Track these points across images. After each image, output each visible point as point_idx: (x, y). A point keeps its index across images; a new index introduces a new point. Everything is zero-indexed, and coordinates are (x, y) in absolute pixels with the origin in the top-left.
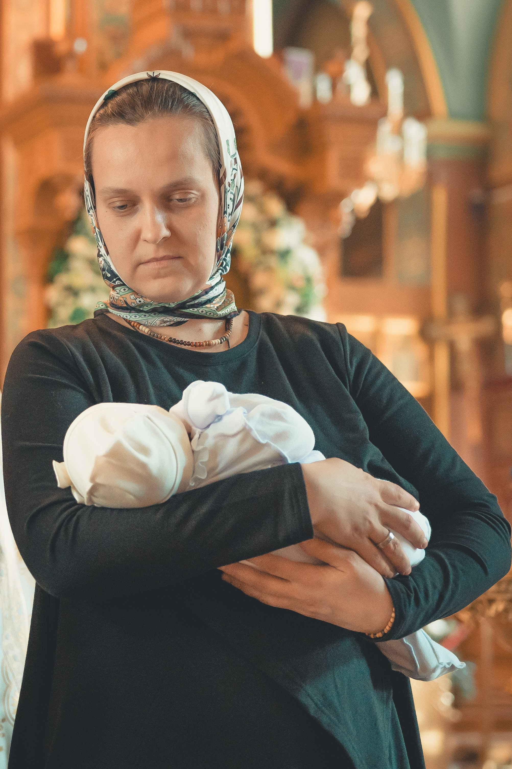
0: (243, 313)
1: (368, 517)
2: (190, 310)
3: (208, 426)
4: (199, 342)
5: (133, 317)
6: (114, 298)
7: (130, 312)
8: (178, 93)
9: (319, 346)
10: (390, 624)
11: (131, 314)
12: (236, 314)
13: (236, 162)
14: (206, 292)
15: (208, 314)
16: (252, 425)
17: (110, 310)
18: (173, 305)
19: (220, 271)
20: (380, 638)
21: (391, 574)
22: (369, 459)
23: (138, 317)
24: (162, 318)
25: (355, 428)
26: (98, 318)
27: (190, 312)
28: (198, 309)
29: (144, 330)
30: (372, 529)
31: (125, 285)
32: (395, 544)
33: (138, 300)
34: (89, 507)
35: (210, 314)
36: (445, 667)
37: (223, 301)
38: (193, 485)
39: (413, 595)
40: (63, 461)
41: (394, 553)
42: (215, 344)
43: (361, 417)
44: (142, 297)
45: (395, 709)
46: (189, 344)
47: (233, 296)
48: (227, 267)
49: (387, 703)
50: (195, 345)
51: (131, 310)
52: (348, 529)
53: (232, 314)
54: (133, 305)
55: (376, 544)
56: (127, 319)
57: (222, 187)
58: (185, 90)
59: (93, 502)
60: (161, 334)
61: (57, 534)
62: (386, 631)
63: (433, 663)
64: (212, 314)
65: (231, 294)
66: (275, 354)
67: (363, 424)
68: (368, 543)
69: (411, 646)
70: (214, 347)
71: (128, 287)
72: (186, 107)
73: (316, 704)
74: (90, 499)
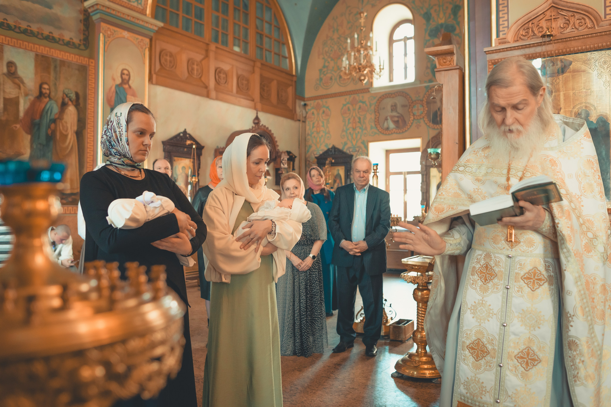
3: (149, 204)
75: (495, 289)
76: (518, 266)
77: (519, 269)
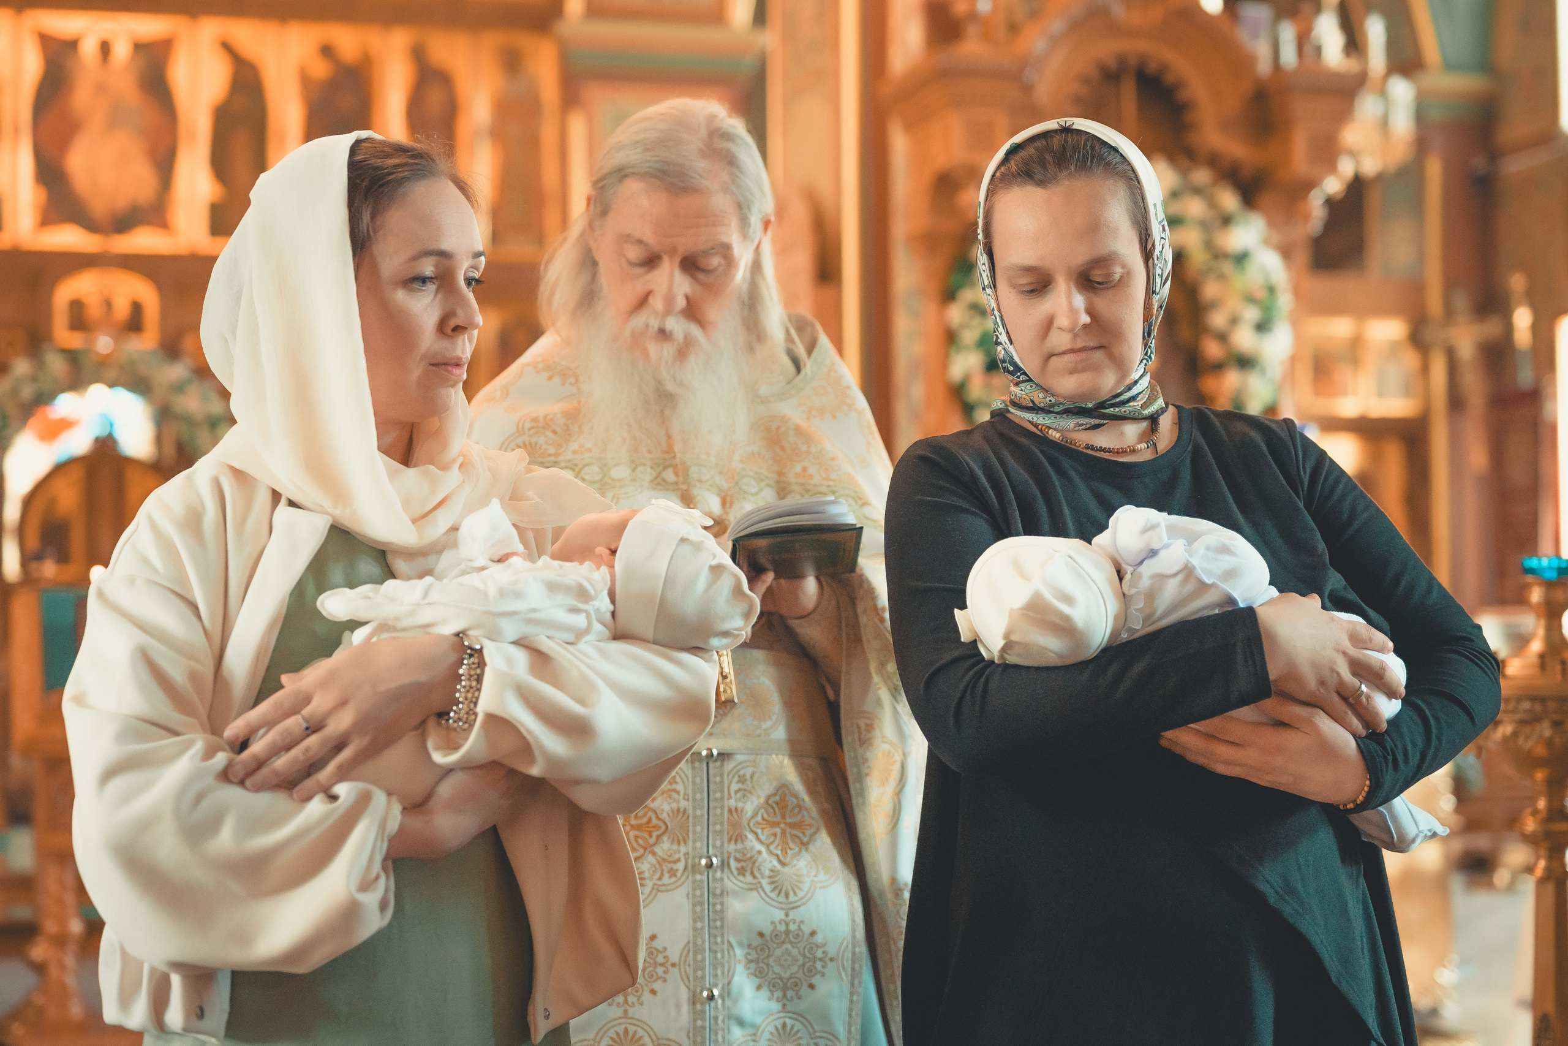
0: (1171, 407)
1: (1335, 667)
2: (1111, 410)
3: (1141, 562)
4: (1121, 448)
5: (1041, 419)
6: (1016, 395)
7: (1037, 413)
8: (1097, 147)
9: (1265, 448)
10: (1364, 794)
11: (1038, 416)
12: (1163, 411)
13: (1164, 230)
14: (1129, 388)
15: (1132, 414)
16: (1195, 562)
17: (1011, 410)
18: (1090, 405)
19: (1145, 361)
20: (1351, 809)
21: (1363, 733)
22: (1330, 588)
23: (1047, 419)
24: (1077, 421)
25: (1312, 551)
26: (997, 418)
27: (1110, 412)
28: (1120, 408)
29: (1054, 435)
30: (1341, 682)
31: (1032, 381)
32: (1368, 697)
33: (1048, 399)
34: (999, 665)
35: (1134, 414)
36: (1426, 835)
37: (1147, 396)
38: (1126, 636)
39: (1390, 758)
40: (966, 608)
41: (1366, 709)
42: (1141, 450)
43: (1319, 536)
44: (1053, 395)
45: (1366, 887)
46: (1110, 451)
47: (1158, 388)
48: (1152, 355)
49: (1357, 882)
50: (1117, 452)
51: (1038, 411)
52: (1312, 684)
53: (1160, 411)
54: (1042, 405)
55: (1345, 699)
56: (1033, 422)
57: (1151, 261)
58: (1105, 143)
59: (1006, 660)
60: (1075, 440)
61: (961, 699)
62: (1358, 802)
63: (1411, 831)
64: (1137, 414)
65: (1155, 385)
66: (1213, 462)
67: (1321, 546)
68: (1336, 698)
69: (1386, 813)
70: (1140, 453)
71: (1035, 384)
72: (1108, 165)
73: (1276, 892)
74: (1001, 657)
75: (666, 875)
76: (735, 786)
77: (740, 794)
